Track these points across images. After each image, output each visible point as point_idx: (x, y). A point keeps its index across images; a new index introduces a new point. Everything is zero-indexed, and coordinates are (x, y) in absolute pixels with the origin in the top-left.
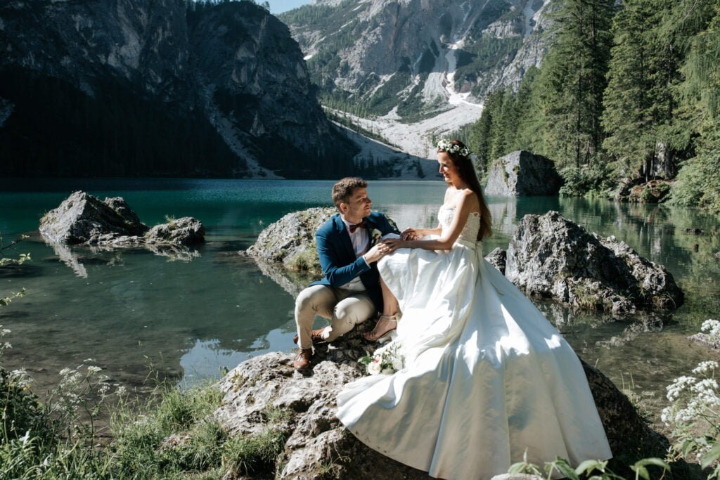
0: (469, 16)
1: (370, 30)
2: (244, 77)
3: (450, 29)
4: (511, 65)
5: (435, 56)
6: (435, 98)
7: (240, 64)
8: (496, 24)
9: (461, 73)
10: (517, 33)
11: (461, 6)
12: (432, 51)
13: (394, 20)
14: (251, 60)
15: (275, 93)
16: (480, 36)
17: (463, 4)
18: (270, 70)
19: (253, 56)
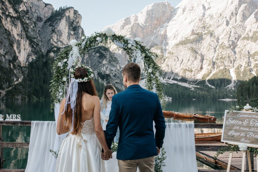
1: (117, 52)
2: (105, 69)
4: (164, 64)
7: (104, 65)
8: (155, 50)
10: (162, 53)
14: (106, 64)
15: (113, 74)
18: (111, 67)
19: (107, 63)
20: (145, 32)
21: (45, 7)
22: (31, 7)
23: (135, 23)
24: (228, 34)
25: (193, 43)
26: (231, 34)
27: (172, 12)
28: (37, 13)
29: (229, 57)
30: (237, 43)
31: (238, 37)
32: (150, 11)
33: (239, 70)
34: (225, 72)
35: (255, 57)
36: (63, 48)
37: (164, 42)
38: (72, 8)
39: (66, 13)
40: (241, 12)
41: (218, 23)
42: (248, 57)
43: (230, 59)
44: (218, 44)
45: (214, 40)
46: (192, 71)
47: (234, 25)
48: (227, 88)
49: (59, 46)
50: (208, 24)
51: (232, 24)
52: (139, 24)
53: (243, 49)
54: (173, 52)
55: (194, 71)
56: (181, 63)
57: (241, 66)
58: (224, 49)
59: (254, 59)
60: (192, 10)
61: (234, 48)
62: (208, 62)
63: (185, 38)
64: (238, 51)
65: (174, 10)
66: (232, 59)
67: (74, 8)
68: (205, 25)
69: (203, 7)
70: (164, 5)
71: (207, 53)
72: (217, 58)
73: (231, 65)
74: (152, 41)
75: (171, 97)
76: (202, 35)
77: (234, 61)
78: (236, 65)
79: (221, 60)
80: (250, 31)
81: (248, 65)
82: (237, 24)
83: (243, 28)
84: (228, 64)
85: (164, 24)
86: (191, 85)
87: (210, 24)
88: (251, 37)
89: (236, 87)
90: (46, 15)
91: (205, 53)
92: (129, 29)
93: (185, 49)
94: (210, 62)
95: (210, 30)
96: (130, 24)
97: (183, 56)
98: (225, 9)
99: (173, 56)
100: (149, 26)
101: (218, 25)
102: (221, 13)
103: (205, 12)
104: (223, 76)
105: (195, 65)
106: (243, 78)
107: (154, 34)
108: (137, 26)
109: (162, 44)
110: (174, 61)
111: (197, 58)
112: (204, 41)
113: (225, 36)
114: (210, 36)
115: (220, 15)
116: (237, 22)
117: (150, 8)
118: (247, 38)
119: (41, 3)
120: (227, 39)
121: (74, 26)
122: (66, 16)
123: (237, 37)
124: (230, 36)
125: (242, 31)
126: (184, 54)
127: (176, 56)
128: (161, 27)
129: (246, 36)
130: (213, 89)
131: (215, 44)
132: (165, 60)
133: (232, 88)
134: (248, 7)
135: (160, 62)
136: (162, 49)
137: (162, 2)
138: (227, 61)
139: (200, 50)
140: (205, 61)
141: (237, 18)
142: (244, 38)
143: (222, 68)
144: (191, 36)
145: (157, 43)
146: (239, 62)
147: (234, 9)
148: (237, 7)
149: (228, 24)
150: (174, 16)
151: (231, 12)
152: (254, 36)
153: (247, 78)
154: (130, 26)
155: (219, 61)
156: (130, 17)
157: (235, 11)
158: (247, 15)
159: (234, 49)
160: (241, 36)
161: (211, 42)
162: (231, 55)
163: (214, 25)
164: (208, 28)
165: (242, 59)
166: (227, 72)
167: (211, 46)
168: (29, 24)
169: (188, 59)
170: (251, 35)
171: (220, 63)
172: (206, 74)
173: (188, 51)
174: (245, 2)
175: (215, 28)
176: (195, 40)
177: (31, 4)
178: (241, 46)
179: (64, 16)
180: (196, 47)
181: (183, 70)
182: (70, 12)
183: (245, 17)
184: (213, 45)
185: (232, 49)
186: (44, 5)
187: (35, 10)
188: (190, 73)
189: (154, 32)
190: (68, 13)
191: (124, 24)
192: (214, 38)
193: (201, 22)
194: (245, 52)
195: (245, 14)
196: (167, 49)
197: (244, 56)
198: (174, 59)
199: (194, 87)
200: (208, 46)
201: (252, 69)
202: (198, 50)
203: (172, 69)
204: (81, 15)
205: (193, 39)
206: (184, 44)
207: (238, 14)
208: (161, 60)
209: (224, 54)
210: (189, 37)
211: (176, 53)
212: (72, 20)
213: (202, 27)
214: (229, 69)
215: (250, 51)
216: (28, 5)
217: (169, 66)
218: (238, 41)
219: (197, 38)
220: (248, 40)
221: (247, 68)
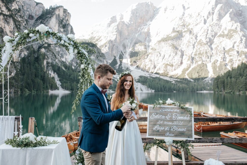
0: (130, 44)
1: (104, 48)
3: (125, 48)
4: (147, 59)
5: (123, 56)
6: (126, 68)
8: (139, 47)
9: (132, 61)
10: (145, 49)
11: (127, 41)
12: (122, 54)
13: (111, 45)
16: (135, 50)
17: (128, 40)
18: (99, 62)
19: (94, 58)
20: (130, 30)
21: (36, 6)
22: (22, 6)
23: (121, 22)
24: (205, 32)
25: (173, 40)
26: (208, 32)
27: (154, 11)
28: (28, 11)
29: (206, 53)
30: (213, 40)
31: (215, 34)
32: (135, 10)
33: (215, 64)
34: (203, 66)
35: (230, 52)
36: (53, 44)
37: (147, 39)
38: (62, 6)
39: (56, 12)
40: (218, 11)
41: (196, 21)
42: (223, 52)
43: (207, 54)
44: (196, 41)
45: (193, 37)
46: (172, 66)
47: (211, 24)
48: (205, 81)
49: (50, 42)
50: (187, 22)
51: (209, 22)
52: (125, 22)
53: (219, 46)
54: (156, 49)
55: (175, 66)
56: (163, 58)
57: (217, 61)
58: (201, 45)
59: (229, 54)
60: (173, 10)
61: (211, 44)
62: (188, 58)
63: (166, 35)
64: (215, 48)
65: (156, 9)
66: (209, 54)
67: (63, 7)
68: (185, 23)
69: (183, 7)
70: (147, 5)
71: (186, 49)
72: (196, 54)
73: (208, 60)
74: (136, 38)
75: (154, 89)
76: (182, 33)
77: (211, 56)
78: (212, 61)
79: (200, 56)
80: (225, 29)
81: (224, 60)
82: (214, 23)
83: (219, 26)
84: (206, 59)
85: (147, 22)
86: (172, 79)
87: (189, 23)
88: (226, 34)
89: (212, 80)
90: (38, 13)
91: (185, 49)
92: (115, 27)
93: (167, 45)
94: (189, 57)
95: (189, 28)
96: (116, 22)
97: (165, 52)
98: (203, 9)
99: (156, 52)
100: (133, 24)
101: (196, 24)
102: (200, 13)
103: (184, 11)
104: (201, 70)
105: (175, 60)
106: (219, 72)
107: (138, 32)
108: (122, 24)
109: (146, 40)
110: (157, 57)
111: (177, 53)
112: (183, 38)
113: (203, 33)
114: (189, 34)
115: (198, 14)
116: (213, 21)
117: (134, 7)
118: (223, 36)
119: (33, 2)
120: (205, 36)
121: (63, 23)
122: (56, 15)
123: (213, 34)
124: (207, 33)
125: (218, 29)
126: (166, 50)
127: (158, 52)
128: (144, 25)
129: (221, 34)
130: (192, 82)
131: (193, 41)
132: (148, 55)
133: (209, 81)
134: (223, 7)
135: (144, 57)
136: (145, 46)
137: (145, 2)
138: (205, 56)
139: (181, 46)
140: (184, 57)
141: (213, 17)
142: (220, 36)
143: (200, 63)
144: (172, 33)
145: (141, 40)
146: (215, 58)
147: (211, 9)
148: (213, 7)
149: (205, 22)
150: (157, 15)
151: (208, 11)
152: (229, 34)
153: (223, 72)
154: (116, 24)
155: (197, 56)
156: (116, 16)
157: (212, 11)
158: (222, 14)
159: (211, 46)
160: (217, 34)
161: (190, 39)
162: (208, 51)
163: (193, 23)
164: (187, 26)
165: (218, 55)
166: (205, 67)
167: (190, 43)
168: (21, 22)
169: (169, 55)
170: (226, 32)
171: (198, 58)
172: (185, 68)
173: (169, 47)
174: (221, 2)
175: (194, 26)
176: (175, 37)
177: (23, 3)
178: (217, 43)
179: (54, 14)
180: (177, 44)
181: (164, 65)
182: (60, 11)
183: (220, 17)
184: (191, 42)
185: (209, 46)
186: (36, 4)
187: (27, 8)
188: (171, 68)
189: (138, 30)
190: (58, 11)
191: (110, 22)
192: (193, 36)
193: (181, 20)
194: (221, 48)
195: (221, 14)
196: (150, 46)
197: (220, 52)
198: (156, 55)
199: (175, 81)
200: (188, 42)
201: (227, 64)
202: (178, 46)
203: (154, 63)
204: (70, 14)
205: (174, 36)
206: (166, 41)
207: (215, 14)
208: (145, 56)
209: (202, 51)
210: (170, 34)
211: (158, 49)
212: (62, 18)
213: (182, 26)
214: (206, 64)
215: (225, 48)
216: (20, 4)
217: (152, 61)
218: (214, 38)
219: (177, 35)
220: (224, 37)
221: (223, 62)
